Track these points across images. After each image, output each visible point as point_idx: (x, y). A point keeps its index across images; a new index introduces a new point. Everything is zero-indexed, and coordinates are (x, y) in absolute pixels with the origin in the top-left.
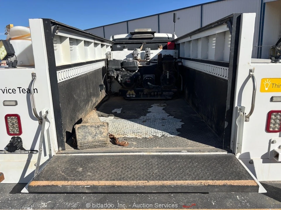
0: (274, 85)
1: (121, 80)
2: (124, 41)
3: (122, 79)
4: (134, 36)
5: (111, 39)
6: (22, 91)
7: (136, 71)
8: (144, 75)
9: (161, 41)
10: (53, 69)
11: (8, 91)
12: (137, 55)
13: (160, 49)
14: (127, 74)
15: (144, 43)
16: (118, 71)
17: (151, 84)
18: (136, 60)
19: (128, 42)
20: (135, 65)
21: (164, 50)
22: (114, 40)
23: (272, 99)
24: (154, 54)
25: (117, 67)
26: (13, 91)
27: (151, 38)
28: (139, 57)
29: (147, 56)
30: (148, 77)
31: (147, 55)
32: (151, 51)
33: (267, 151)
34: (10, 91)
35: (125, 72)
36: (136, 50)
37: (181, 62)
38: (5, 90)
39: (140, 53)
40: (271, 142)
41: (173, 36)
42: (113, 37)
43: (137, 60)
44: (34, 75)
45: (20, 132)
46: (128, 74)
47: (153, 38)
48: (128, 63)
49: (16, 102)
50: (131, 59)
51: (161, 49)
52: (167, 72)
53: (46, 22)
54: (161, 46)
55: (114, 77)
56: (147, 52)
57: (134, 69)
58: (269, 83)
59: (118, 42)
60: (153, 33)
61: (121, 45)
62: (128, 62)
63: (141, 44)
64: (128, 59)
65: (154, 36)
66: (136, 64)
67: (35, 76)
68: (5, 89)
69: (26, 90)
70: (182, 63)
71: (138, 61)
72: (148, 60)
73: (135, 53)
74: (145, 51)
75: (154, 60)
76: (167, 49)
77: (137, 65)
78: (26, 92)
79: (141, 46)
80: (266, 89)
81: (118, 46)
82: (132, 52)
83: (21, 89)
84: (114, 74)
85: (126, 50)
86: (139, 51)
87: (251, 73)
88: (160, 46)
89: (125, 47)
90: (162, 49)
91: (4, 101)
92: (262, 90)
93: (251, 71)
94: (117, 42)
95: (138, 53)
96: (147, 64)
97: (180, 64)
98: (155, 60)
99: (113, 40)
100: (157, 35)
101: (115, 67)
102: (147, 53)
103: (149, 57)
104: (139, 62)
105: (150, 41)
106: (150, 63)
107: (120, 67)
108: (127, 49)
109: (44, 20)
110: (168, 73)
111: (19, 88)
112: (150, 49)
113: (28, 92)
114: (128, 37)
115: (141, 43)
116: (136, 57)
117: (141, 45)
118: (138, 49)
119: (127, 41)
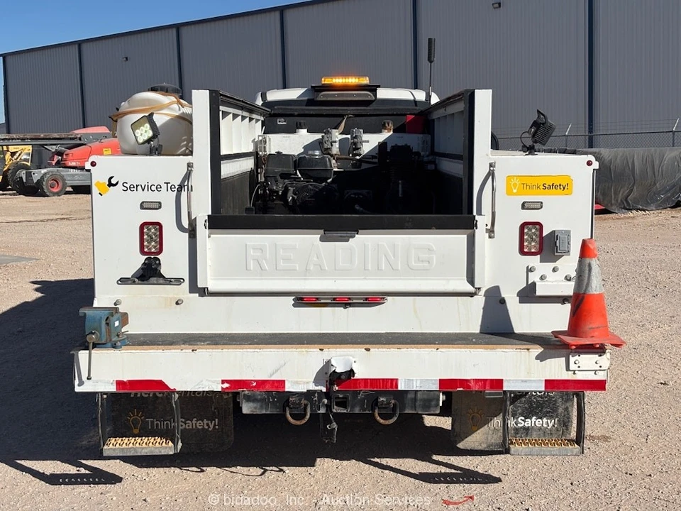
0: (525, 185)
1: (293, 198)
2: (296, 109)
3: (296, 197)
4: (324, 96)
5: (259, 102)
6: (171, 188)
7: (329, 181)
8: (346, 192)
9: (394, 111)
10: (217, 158)
11: (150, 188)
12: (330, 144)
13: (386, 131)
14: (307, 186)
15: (348, 115)
16: (286, 180)
17: (361, 209)
18: (329, 156)
19: (307, 112)
20: (326, 166)
21: (398, 135)
22: (267, 104)
23: (523, 207)
24: (370, 142)
25: (285, 170)
26: (157, 188)
27: (368, 103)
28: (335, 149)
29: (355, 147)
30: (354, 194)
31: (355, 144)
32: (365, 137)
33: (525, 285)
34: (153, 188)
35: (302, 181)
36: (327, 133)
37: (434, 162)
38: (146, 187)
39: (337, 140)
40: (529, 270)
41: (428, 97)
42: (264, 97)
43: (332, 156)
44: (190, 165)
45: (161, 251)
46: (311, 185)
47: (374, 101)
48: (312, 160)
49: (160, 203)
50: (317, 153)
51: (389, 132)
52: (399, 183)
53: (214, 94)
54: (390, 125)
55: (277, 192)
56: (356, 137)
57: (324, 175)
58: (518, 182)
59: (281, 112)
60: (373, 89)
61: (288, 118)
62: (310, 159)
63: (342, 118)
64: (310, 152)
65: (375, 96)
66: (328, 163)
67: (192, 167)
68: (147, 184)
69: (177, 187)
70: (436, 165)
71: (334, 159)
72: (358, 157)
73: (326, 139)
74: (349, 136)
75: (369, 156)
76: (405, 132)
77: (331, 166)
78: (176, 189)
79: (341, 122)
80: (515, 191)
81: (281, 122)
82: (318, 136)
83: (169, 185)
84: (277, 185)
85: (304, 132)
86: (337, 135)
87: (492, 169)
88: (387, 125)
89: (302, 124)
90: (392, 132)
91: (143, 202)
92: (509, 192)
93: (491, 165)
94: (276, 112)
95: (333, 140)
96: (354, 166)
97: (431, 167)
98: (373, 157)
99: (262, 105)
100: (383, 94)
101: (280, 169)
102: (356, 140)
103: (358, 149)
104: (334, 161)
105: (365, 110)
106: (363, 164)
107: (292, 170)
108: (306, 130)
109: (211, 92)
110: (400, 186)
111: (167, 183)
112: (362, 131)
113: (179, 189)
114: (306, 99)
115: (342, 116)
116: (327, 149)
117: (340, 119)
118: (333, 130)
119: (302, 110)
